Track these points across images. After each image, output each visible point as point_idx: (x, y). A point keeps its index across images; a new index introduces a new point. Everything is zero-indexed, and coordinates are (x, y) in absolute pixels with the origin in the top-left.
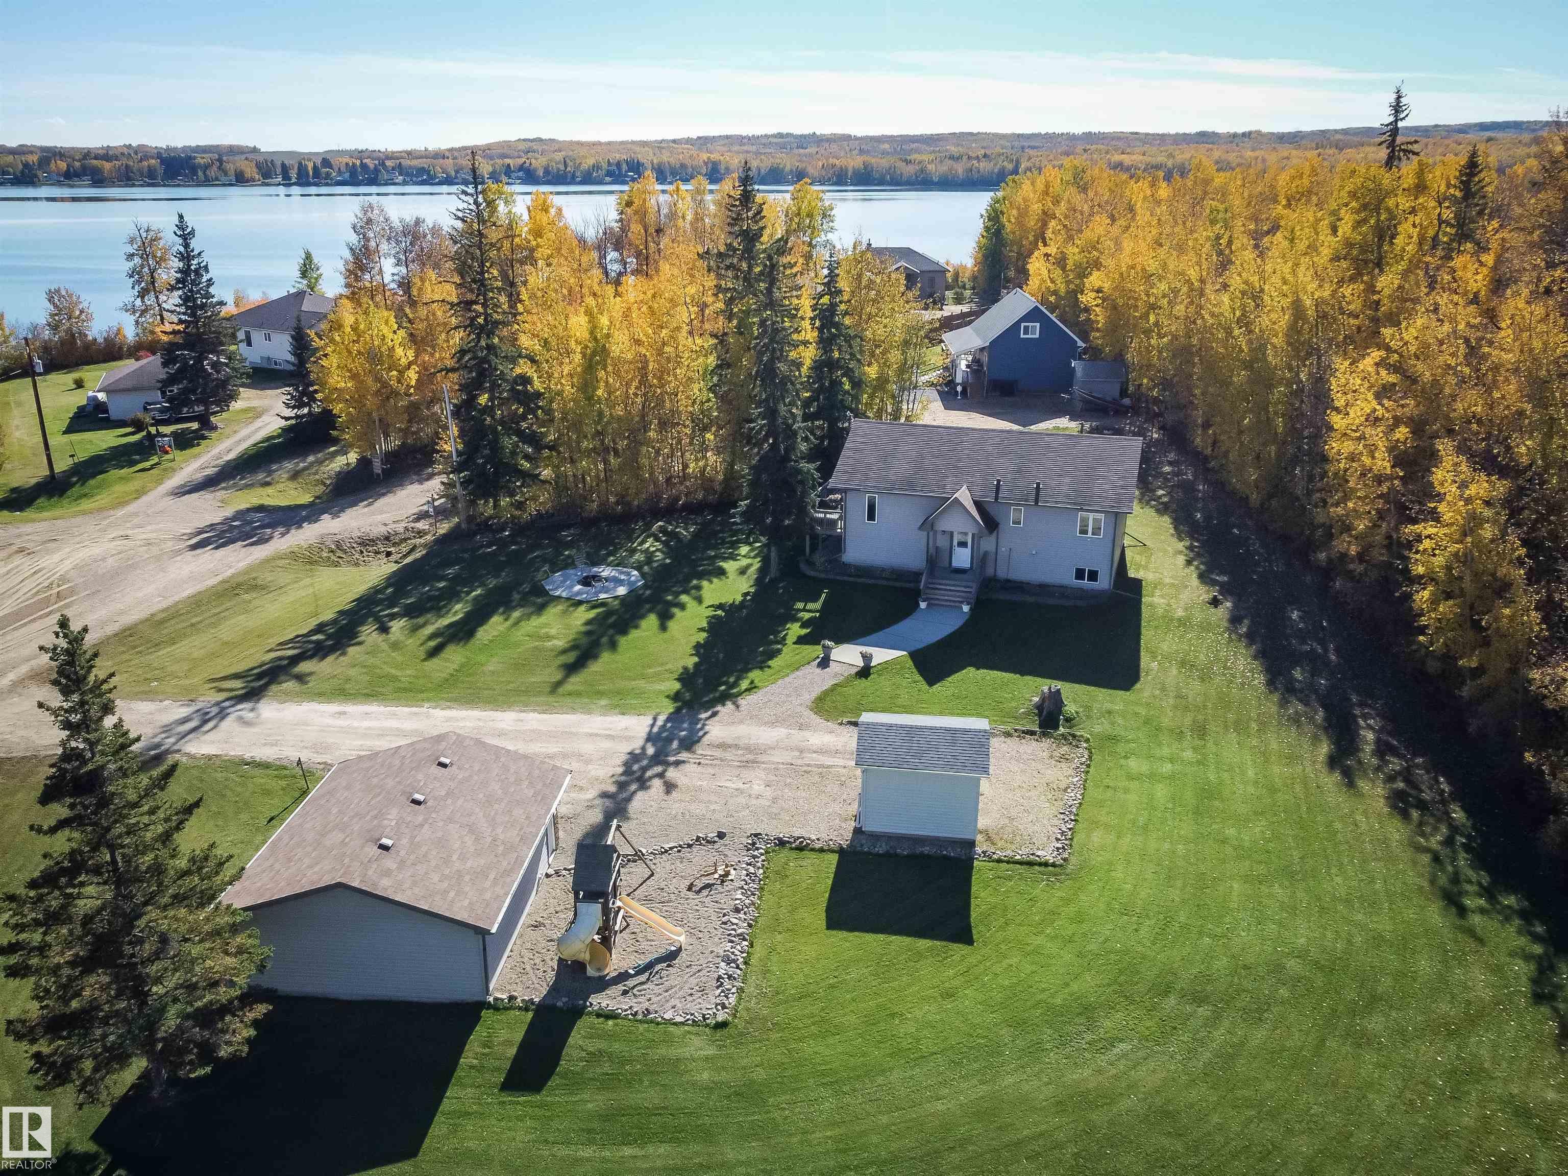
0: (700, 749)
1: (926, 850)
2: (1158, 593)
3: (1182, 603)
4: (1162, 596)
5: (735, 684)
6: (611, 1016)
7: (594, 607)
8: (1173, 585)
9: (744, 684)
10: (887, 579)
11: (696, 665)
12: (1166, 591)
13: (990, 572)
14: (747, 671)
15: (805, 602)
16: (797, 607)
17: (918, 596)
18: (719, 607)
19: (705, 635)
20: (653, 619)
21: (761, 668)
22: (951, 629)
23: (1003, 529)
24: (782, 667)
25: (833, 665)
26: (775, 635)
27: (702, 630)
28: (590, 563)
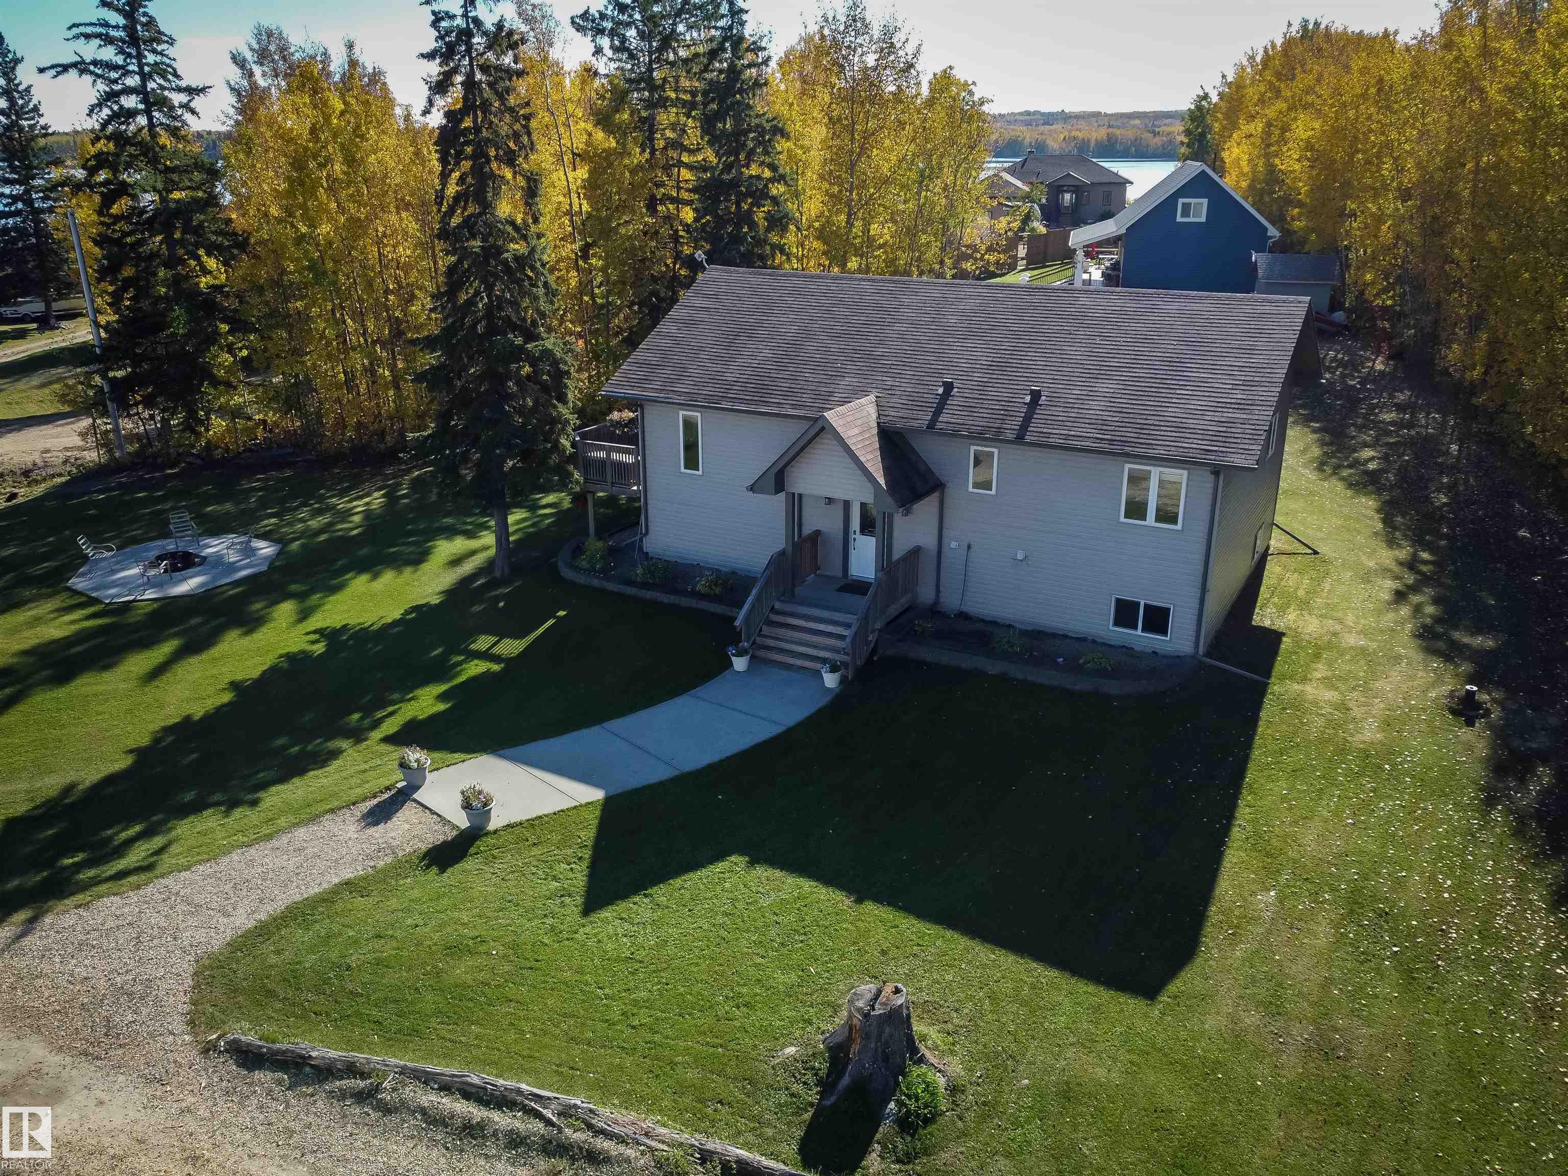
2: (1320, 671)
3: (1379, 705)
4: (1328, 682)
5: (119, 851)
7: (94, 616)
8: (1363, 651)
9: (136, 855)
10: (701, 596)
11: (107, 780)
12: (1343, 666)
13: (926, 594)
14: (196, 808)
15: (502, 634)
16: (483, 643)
17: (734, 638)
18: (330, 635)
19: (227, 697)
20: (167, 648)
21: (232, 804)
22: (763, 732)
23: (952, 492)
24: (288, 808)
25: (406, 817)
26: (368, 711)
27: (235, 686)
28: (217, 528)
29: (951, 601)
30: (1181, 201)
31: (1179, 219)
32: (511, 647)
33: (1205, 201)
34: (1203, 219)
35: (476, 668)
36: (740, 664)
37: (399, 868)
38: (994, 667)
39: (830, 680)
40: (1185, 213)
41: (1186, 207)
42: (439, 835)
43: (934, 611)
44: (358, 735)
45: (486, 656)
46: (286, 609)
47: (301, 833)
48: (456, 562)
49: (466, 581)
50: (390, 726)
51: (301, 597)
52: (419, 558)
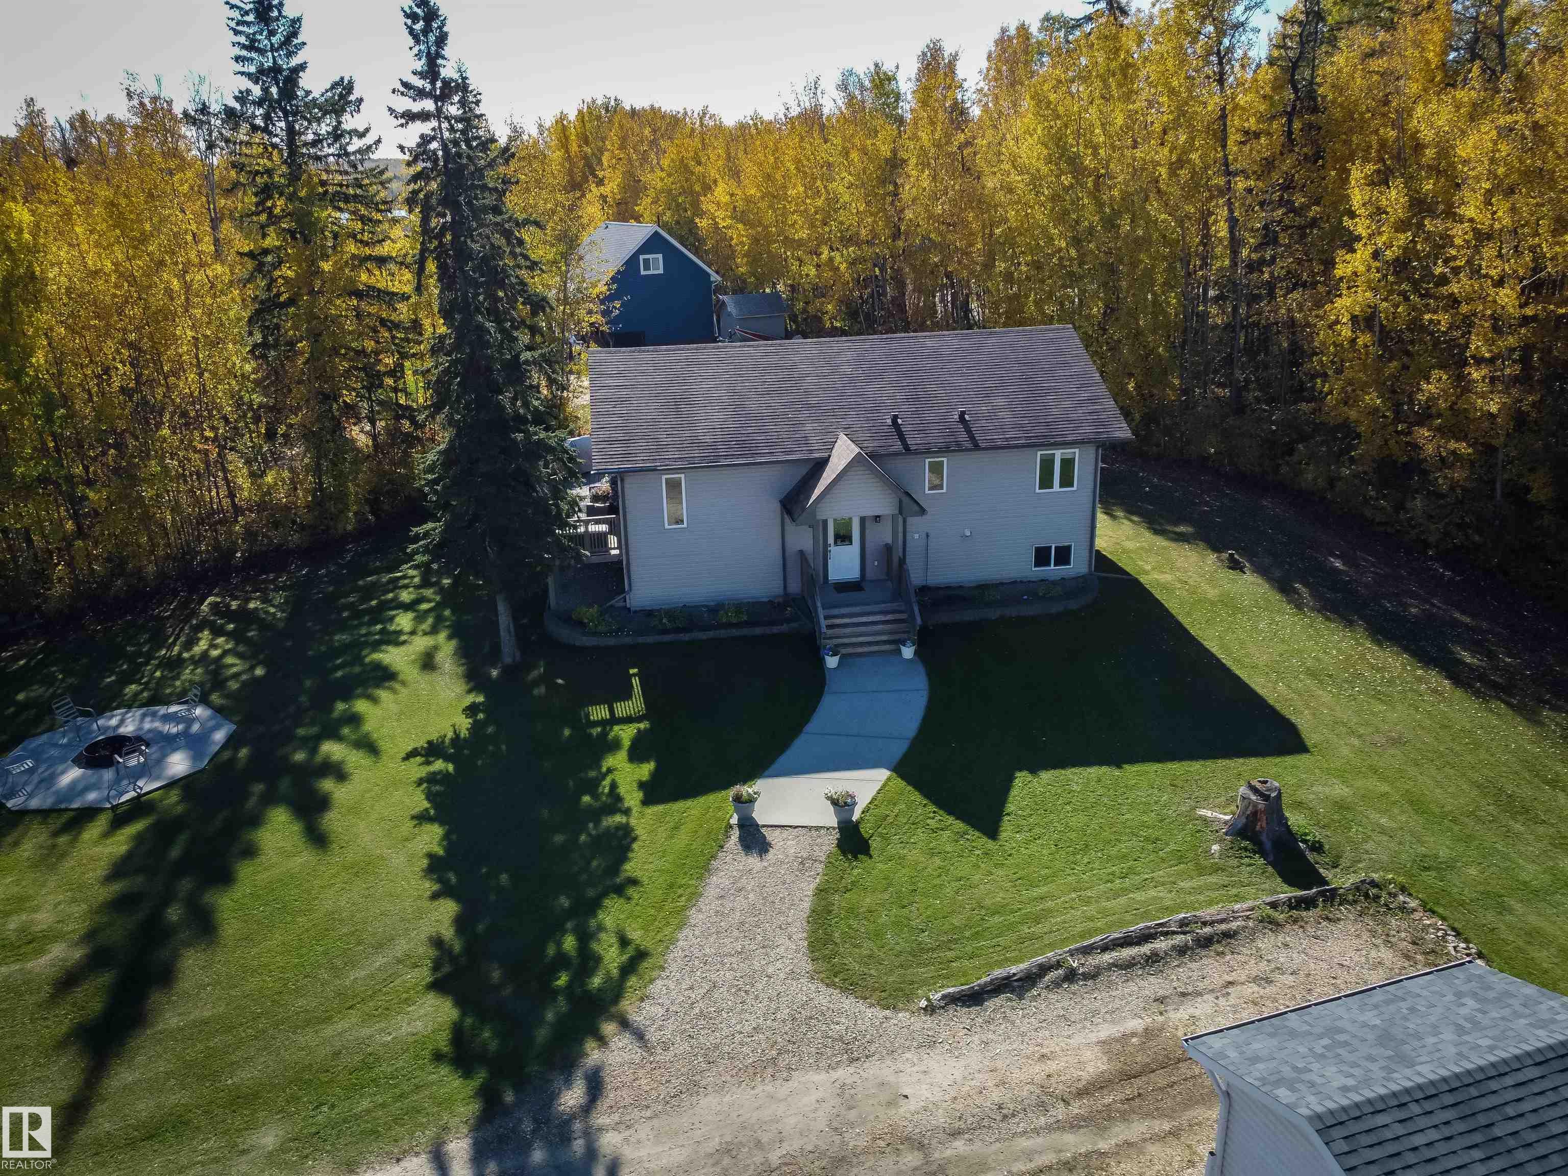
2: (1145, 565)
4: (1157, 570)
7: (122, 822)
11: (460, 924)
14: (590, 906)
30: (642, 257)
31: (643, 273)
32: (634, 705)
33: (660, 256)
34: (661, 271)
35: (626, 732)
36: (831, 663)
37: (838, 867)
38: (993, 614)
39: (909, 654)
40: (647, 267)
41: (646, 262)
42: (829, 838)
44: (617, 809)
45: (616, 720)
46: (336, 749)
47: (717, 883)
48: (427, 666)
49: (474, 678)
50: (632, 793)
51: (331, 736)
52: (385, 675)
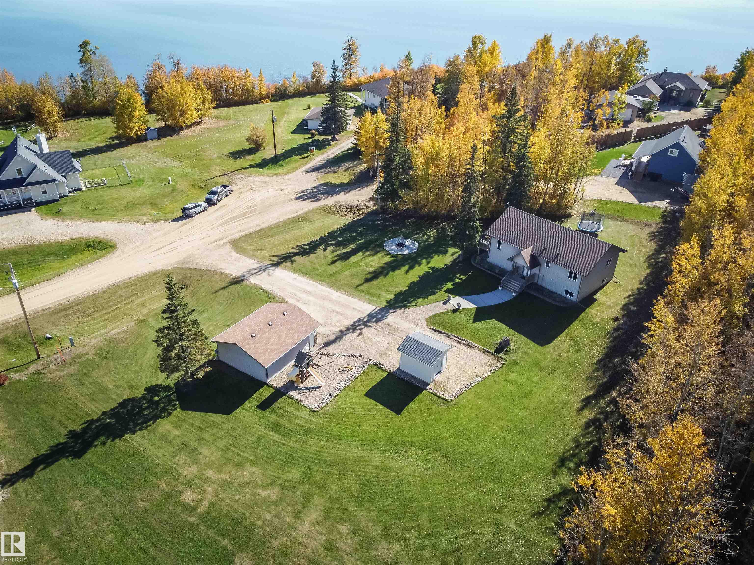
0: (380, 324)
1: (414, 381)
3: (603, 316)
5: (411, 302)
6: (291, 398)
7: (392, 257)
8: (609, 306)
9: (414, 303)
10: (497, 273)
11: (406, 291)
12: (602, 308)
13: (536, 281)
14: (419, 298)
15: (462, 274)
16: (458, 276)
17: (500, 284)
18: (432, 268)
19: (418, 279)
20: (407, 267)
21: (425, 298)
22: (501, 301)
23: (542, 267)
24: (432, 300)
25: (448, 304)
26: (441, 285)
27: (419, 276)
28: (406, 237)
29: (540, 283)
30: (670, 149)
31: (669, 154)
32: (463, 277)
34: (676, 156)
35: (458, 280)
36: (500, 288)
37: (448, 312)
39: (514, 294)
40: (671, 153)
41: (672, 151)
42: (454, 308)
43: (536, 284)
44: (440, 290)
45: (459, 278)
46: (424, 261)
47: (434, 304)
48: (453, 254)
49: (455, 260)
50: (445, 289)
51: (426, 259)
52: (446, 252)
